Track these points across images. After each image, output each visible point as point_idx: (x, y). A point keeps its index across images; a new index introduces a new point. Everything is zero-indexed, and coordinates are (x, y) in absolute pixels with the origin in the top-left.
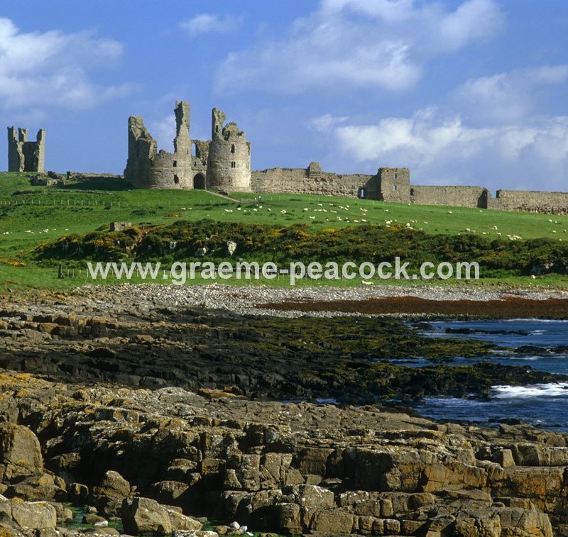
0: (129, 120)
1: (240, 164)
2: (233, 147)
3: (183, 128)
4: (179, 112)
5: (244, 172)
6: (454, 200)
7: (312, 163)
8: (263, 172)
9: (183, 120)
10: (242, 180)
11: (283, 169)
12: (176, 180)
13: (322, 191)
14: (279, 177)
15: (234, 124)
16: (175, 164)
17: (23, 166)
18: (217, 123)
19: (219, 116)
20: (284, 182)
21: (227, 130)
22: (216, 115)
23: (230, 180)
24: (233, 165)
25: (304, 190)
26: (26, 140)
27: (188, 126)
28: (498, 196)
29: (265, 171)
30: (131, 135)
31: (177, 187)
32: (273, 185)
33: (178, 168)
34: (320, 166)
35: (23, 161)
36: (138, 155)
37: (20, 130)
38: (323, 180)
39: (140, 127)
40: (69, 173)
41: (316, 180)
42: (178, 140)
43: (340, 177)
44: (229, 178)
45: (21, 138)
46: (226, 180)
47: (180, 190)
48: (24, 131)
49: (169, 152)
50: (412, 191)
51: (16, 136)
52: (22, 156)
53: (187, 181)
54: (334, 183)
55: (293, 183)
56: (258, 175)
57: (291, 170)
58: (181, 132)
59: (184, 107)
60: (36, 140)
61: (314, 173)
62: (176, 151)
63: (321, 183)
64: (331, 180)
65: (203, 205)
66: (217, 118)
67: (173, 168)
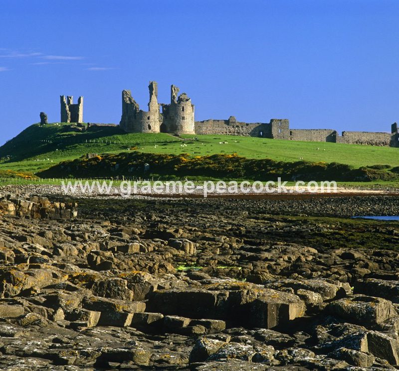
0: (123, 92)
1: (188, 118)
2: (183, 108)
3: (154, 97)
4: (151, 87)
5: (190, 123)
6: (316, 137)
7: (231, 117)
8: (202, 122)
9: (154, 92)
10: (189, 127)
11: (214, 121)
12: (150, 127)
13: (237, 133)
14: (211, 125)
15: (185, 94)
16: (149, 118)
17: (70, 119)
18: (174, 94)
19: (175, 90)
20: (214, 128)
21: (181, 97)
22: (173, 89)
23: (182, 127)
24: (183, 118)
25: (226, 133)
26: (71, 103)
27: (156, 96)
28: (343, 135)
29: (203, 122)
30: (124, 101)
31: (150, 131)
32: (208, 130)
33: (150, 120)
34: (235, 118)
35: (69, 116)
36: (127, 113)
37: (68, 97)
38: (237, 126)
39: (129, 96)
40: (88, 124)
41: (233, 127)
42: (151, 104)
43: (247, 125)
44: (181, 126)
45: (69, 102)
46: (179, 127)
47: (152, 133)
48: (71, 98)
49: (145, 111)
50: (291, 132)
51: (65, 101)
52: (69, 113)
53: (156, 128)
54: (244, 129)
55: (220, 129)
56: (199, 125)
57: (218, 121)
58: (152, 99)
59: (154, 85)
60: (77, 103)
61: (232, 122)
62: (149, 110)
63: (236, 128)
64: (242, 127)
65: (163, 142)
66: (174, 91)
67: (147, 121)
